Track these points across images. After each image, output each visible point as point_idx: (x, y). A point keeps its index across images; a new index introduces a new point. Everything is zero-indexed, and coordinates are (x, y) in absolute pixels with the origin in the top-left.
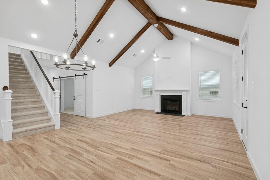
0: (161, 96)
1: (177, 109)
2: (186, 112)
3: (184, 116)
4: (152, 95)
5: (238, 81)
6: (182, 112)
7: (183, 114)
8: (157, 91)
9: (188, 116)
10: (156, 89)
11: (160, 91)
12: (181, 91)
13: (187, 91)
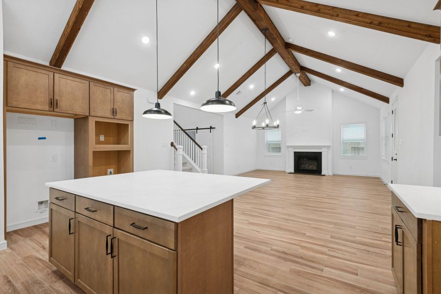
0: (295, 152)
1: (314, 168)
2: (326, 171)
3: (324, 175)
4: (280, 152)
5: (387, 138)
6: (321, 172)
7: (323, 173)
8: (288, 147)
9: (328, 175)
10: (288, 144)
11: (294, 147)
12: (321, 147)
13: (328, 147)
